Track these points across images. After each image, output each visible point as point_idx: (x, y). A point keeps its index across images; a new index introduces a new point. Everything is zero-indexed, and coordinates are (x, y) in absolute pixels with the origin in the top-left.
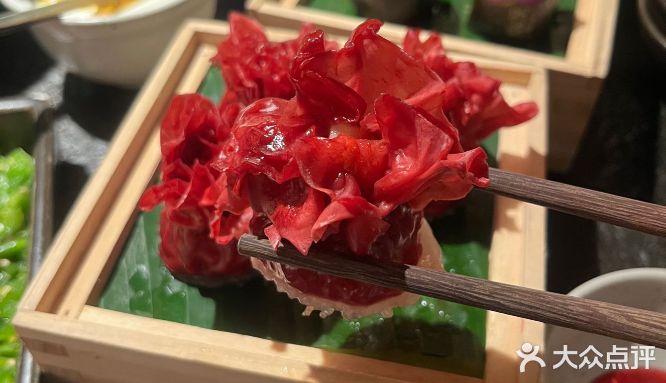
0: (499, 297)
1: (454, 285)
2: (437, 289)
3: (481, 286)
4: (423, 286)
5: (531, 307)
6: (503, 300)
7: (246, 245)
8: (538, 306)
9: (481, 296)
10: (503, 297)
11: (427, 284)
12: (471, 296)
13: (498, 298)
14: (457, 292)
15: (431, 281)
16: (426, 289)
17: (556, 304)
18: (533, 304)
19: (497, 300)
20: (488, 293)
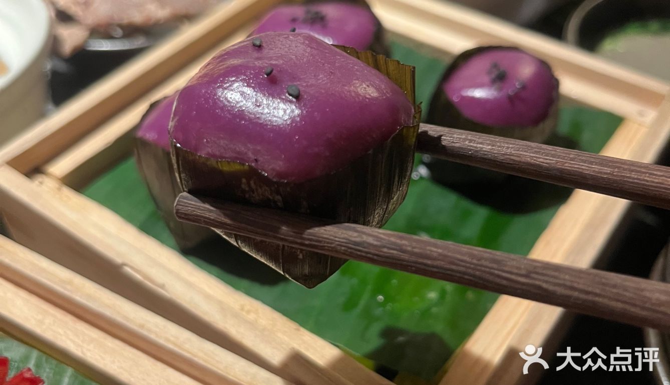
0: (540, 277)
1: (475, 261)
2: (448, 266)
3: (514, 263)
4: (429, 262)
5: (588, 293)
6: (547, 282)
7: (187, 205)
8: (598, 291)
9: (513, 277)
10: (546, 278)
11: (435, 259)
12: (499, 276)
13: (540, 280)
14: (478, 270)
15: (440, 254)
16: (433, 267)
17: (626, 289)
18: (590, 289)
19: (537, 283)
20: (523, 272)
